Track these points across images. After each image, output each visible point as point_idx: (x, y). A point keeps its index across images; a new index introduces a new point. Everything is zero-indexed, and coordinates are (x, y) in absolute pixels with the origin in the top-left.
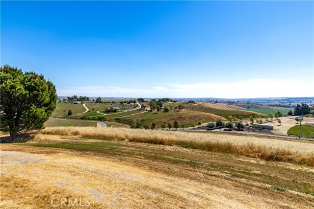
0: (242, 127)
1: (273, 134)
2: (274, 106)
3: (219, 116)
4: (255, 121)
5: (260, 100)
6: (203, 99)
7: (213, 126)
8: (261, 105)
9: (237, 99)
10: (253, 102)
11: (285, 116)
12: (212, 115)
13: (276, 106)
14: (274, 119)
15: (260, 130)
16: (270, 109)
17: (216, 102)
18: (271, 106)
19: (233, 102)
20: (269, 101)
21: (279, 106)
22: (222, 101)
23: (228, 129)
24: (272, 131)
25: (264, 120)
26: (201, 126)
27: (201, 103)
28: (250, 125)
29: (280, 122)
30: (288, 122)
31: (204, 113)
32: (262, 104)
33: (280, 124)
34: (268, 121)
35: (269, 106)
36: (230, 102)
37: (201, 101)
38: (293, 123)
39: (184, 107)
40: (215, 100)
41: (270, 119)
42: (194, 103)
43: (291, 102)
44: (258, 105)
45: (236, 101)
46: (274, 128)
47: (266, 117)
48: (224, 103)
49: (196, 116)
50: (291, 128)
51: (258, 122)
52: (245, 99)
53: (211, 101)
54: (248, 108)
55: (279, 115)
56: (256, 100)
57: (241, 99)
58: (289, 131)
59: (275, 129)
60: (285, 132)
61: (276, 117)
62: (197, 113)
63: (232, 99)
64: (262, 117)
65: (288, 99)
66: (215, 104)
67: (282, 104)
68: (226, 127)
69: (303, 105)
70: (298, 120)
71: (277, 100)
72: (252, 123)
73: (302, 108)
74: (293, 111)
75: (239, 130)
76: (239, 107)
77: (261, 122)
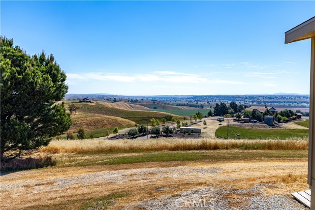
0: (171, 132)
2: (182, 105)
3: (127, 120)
5: (166, 97)
7: (136, 133)
8: (168, 104)
10: (158, 100)
11: (206, 117)
12: (119, 119)
13: (184, 105)
14: (198, 120)
15: (189, 134)
16: (178, 109)
17: (115, 101)
18: (179, 105)
19: (136, 101)
20: (175, 99)
21: (187, 105)
22: (121, 99)
23: (155, 135)
24: (202, 135)
25: (188, 122)
26: (117, 134)
28: (177, 129)
29: (205, 124)
30: (212, 124)
31: (108, 116)
32: (170, 102)
33: (205, 126)
34: (193, 124)
35: (177, 105)
36: (133, 101)
38: (216, 126)
39: (78, 108)
40: (113, 98)
41: (194, 121)
42: (90, 102)
43: (197, 101)
44: (165, 104)
46: (202, 131)
48: (125, 102)
50: (217, 130)
51: (183, 125)
52: (148, 97)
53: (108, 100)
54: (155, 108)
55: (199, 116)
56: (162, 98)
57: (144, 97)
58: (215, 133)
59: (203, 133)
60: (213, 135)
62: (98, 117)
63: (134, 97)
65: (195, 97)
66: (113, 104)
67: (190, 104)
68: (153, 133)
69: (222, 104)
70: (220, 121)
71: (183, 99)
72: (179, 127)
73: (221, 108)
74: (212, 112)
75: (167, 136)
76: (145, 108)
77: (187, 124)
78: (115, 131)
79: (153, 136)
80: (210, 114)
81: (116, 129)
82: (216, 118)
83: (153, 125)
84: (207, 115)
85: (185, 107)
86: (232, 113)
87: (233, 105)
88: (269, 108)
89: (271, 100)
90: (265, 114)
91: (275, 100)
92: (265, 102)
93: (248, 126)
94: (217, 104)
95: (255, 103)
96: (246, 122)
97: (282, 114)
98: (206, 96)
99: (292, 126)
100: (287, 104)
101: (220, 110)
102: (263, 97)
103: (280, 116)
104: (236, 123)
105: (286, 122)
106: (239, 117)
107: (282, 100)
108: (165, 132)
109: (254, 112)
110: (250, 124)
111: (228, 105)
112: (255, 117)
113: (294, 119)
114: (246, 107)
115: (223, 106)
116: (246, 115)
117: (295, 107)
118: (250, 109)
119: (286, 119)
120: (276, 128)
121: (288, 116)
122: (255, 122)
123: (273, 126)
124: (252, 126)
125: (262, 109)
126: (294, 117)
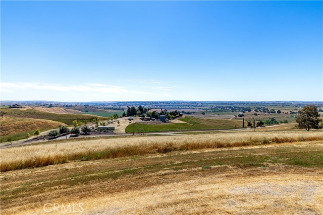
0: (89, 131)
1: (115, 134)
2: (108, 109)
3: (57, 122)
4: (99, 124)
5: (97, 103)
6: (32, 102)
7: (57, 134)
8: (98, 108)
9: (74, 103)
10: (90, 105)
11: (121, 117)
12: (49, 121)
13: (110, 109)
14: (114, 120)
15: (105, 131)
16: (105, 111)
17: (51, 106)
18: (106, 109)
19: (71, 106)
20: (104, 104)
21: (112, 109)
22: (57, 105)
23: (75, 135)
24: (115, 132)
25: (106, 122)
26: (39, 136)
27: (30, 108)
28: (95, 128)
29: (119, 123)
30: (124, 122)
31: (38, 120)
32: (99, 107)
33: (118, 125)
34: (109, 123)
35: (104, 109)
36: (67, 106)
37: (29, 105)
38: (127, 124)
39: (5, 114)
40: (49, 104)
41: (110, 121)
42: (21, 107)
43: (120, 106)
44: (95, 108)
45: (74, 105)
46: (115, 128)
47: (108, 119)
48: (61, 107)
49: (27, 124)
50: (127, 127)
51: (101, 125)
52: (82, 103)
53: (44, 105)
54: (87, 111)
55: (116, 116)
56: (93, 104)
57: (78, 103)
58: (126, 129)
59: (116, 130)
60: (123, 131)
61: (115, 118)
62: (27, 120)
63: (69, 103)
64: (104, 119)
65: (118, 103)
66: (49, 109)
67: (114, 108)
68: (72, 132)
69: (132, 108)
70: (130, 120)
71: (110, 104)
72: (97, 127)
73: (132, 110)
74: (126, 113)
75: (86, 134)
76: (78, 111)
77: (104, 124)
78: (37, 133)
79: (73, 135)
80: (124, 115)
81: (38, 131)
82: (128, 118)
83: (75, 126)
84: (122, 116)
85: (110, 110)
86: (139, 114)
87: (141, 109)
88: (163, 110)
89: (168, 104)
90: (161, 114)
91: (170, 104)
92: (164, 106)
93: (149, 123)
94: (129, 108)
95: (158, 107)
96: (148, 120)
97: (171, 114)
98: (127, 102)
99: (176, 121)
100: (177, 107)
101: (131, 112)
102: (164, 102)
103: (169, 115)
104: (142, 121)
105: (173, 118)
106: (144, 116)
107: (174, 105)
108: (83, 131)
109: (154, 113)
110: (151, 121)
111: (137, 108)
112: (154, 116)
113: (178, 117)
114: (149, 110)
115: (133, 109)
116: (148, 115)
117: (181, 109)
118: (151, 111)
119: (173, 116)
120: (167, 123)
121: (175, 115)
122: (154, 120)
123: (165, 122)
124: (151, 123)
125: (159, 111)
126: (178, 115)
